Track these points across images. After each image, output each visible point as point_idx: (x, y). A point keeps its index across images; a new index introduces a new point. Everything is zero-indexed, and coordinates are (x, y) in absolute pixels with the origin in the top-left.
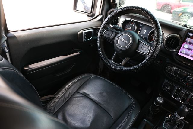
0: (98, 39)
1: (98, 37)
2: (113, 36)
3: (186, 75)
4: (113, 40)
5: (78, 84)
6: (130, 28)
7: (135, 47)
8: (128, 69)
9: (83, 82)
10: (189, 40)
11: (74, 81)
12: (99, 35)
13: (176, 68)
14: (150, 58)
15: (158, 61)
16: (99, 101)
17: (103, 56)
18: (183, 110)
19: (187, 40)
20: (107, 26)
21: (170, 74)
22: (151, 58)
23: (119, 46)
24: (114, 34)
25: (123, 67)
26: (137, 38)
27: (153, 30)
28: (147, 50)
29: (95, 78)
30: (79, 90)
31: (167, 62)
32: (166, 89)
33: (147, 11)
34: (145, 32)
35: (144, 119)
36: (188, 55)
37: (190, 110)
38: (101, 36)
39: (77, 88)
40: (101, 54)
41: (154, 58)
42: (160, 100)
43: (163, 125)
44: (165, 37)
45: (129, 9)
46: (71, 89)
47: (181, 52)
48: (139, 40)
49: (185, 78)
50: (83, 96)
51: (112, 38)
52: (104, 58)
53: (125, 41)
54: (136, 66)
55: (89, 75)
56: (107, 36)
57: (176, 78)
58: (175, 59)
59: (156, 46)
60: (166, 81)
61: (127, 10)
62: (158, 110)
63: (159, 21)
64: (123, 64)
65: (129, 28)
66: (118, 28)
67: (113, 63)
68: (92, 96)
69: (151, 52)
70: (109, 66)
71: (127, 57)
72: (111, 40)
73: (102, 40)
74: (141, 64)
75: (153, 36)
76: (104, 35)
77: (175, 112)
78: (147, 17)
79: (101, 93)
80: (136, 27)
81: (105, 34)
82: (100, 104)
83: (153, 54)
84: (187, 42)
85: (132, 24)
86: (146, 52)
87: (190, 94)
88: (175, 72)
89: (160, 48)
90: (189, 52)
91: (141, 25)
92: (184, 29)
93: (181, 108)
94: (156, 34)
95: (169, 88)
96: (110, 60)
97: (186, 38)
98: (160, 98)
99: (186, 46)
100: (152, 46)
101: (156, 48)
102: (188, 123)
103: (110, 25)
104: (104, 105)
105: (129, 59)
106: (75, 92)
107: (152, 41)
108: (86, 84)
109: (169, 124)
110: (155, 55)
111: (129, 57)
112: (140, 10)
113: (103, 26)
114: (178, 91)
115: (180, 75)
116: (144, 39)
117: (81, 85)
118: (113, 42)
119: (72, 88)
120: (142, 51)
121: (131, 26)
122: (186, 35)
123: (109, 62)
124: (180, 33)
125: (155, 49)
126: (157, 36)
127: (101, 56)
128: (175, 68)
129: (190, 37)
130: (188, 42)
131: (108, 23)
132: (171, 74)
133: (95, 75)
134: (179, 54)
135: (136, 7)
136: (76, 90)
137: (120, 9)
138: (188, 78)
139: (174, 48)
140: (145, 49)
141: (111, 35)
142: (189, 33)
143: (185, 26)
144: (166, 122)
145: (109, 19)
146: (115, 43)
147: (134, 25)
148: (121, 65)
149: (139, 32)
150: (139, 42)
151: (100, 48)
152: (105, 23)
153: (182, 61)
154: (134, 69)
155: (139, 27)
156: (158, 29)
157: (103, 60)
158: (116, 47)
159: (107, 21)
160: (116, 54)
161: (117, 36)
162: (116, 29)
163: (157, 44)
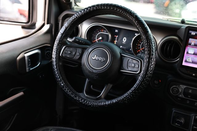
0: (54, 63)
1: (54, 60)
2: (78, 54)
4: (79, 61)
6: (101, 38)
7: (116, 66)
8: (114, 101)
10: (192, 41)
12: (54, 56)
13: (185, 87)
15: (156, 82)
17: (68, 90)
19: (189, 42)
20: (65, 40)
21: (177, 97)
22: (145, 77)
23: (92, 68)
24: (79, 51)
25: (104, 100)
26: (118, 51)
27: (137, 35)
28: (137, 66)
31: (169, 79)
32: (179, 122)
33: (124, 9)
34: (125, 40)
38: (59, 58)
40: (63, 87)
41: (149, 77)
44: (158, 43)
45: (97, 10)
47: (186, 61)
48: (120, 54)
52: (70, 92)
53: (100, 59)
54: (126, 94)
55: (45, 128)
56: (68, 56)
57: (188, 102)
59: (150, 58)
60: (174, 110)
61: (94, 11)
63: (145, 21)
64: (103, 96)
65: (98, 38)
66: (82, 41)
67: (87, 97)
69: (143, 69)
70: (81, 103)
71: (107, 84)
73: (61, 64)
74: (133, 89)
75: (139, 45)
76: (64, 56)
78: (127, 18)
80: (110, 36)
81: (65, 53)
83: (147, 70)
84: (190, 44)
85: (103, 31)
86: (135, 69)
88: (185, 93)
89: (155, 60)
91: (116, 31)
92: (182, 27)
94: (145, 41)
95: (182, 121)
96: (81, 94)
97: (188, 40)
99: (191, 50)
100: (143, 59)
101: (149, 60)
103: (69, 39)
107: (139, 52)
110: (150, 72)
111: (111, 83)
112: (113, 9)
113: (59, 41)
115: (193, 96)
116: (127, 51)
118: (81, 63)
120: (130, 69)
121: (101, 35)
122: (188, 35)
123: (80, 97)
124: (177, 34)
125: (149, 62)
126: (147, 42)
127: (65, 89)
128: (183, 87)
129: (193, 37)
130: (193, 44)
131: (66, 34)
132: (180, 98)
134: (184, 64)
137: (82, 11)
139: (175, 57)
140: (133, 65)
141: (74, 53)
142: (190, 32)
143: (183, 22)
145: (66, 28)
146: (84, 65)
147: (107, 32)
148: (100, 98)
149: (116, 41)
150: (122, 56)
151: (61, 78)
152: (62, 36)
153: (190, 73)
154: (123, 99)
155: (113, 34)
156: (146, 32)
157: (71, 96)
158: (87, 71)
159: (64, 33)
160: (89, 83)
161: (84, 54)
162: (78, 43)
163: (150, 54)
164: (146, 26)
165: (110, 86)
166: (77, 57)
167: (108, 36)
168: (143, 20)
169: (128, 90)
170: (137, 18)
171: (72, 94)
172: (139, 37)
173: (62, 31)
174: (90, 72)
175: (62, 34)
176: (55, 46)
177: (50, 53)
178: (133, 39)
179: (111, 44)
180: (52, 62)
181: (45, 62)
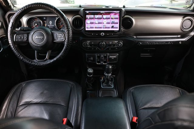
0: (12, 47)
1: (11, 45)
2: (25, 37)
3: (98, 43)
4: (27, 42)
5: (15, 98)
7: (51, 39)
8: (55, 59)
9: (18, 94)
10: (88, 16)
11: (8, 98)
12: (10, 42)
13: (90, 41)
14: (68, 42)
15: (74, 42)
16: (45, 100)
17: (26, 60)
18: (109, 68)
20: (14, 31)
21: (87, 47)
24: (26, 35)
25: (49, 60)
26: (49, 30)
27: (57, 18)
28: (62, 37)
29: (28, 84)
30: (19, 103)
31: (81, 39)
32: (90, 60)
33: (46, 4)
34: (51, 23)
35: (87, 92)
36: (93, 28)
37: (112, 66)
38: (14, 43)
39: (16, 102)
40: (23, 59)
41: (71, 41)
42: (90, 71)
43: (102, 86)
44: (70, 21)
45: (29, 8)
46: (10, 107)
47: (87, 28)
48: (51, 32)
49: (98, 45)
50: (26, 105)
51: (26, 40)
52: (27, 61)
53: (40, 37)
54: (60, 54)
55: (19, 84)
56: (19, 40)
57: (93, 49)
58: (85, 34)
60: (87, 54)
61: (27, 9)
62: (92, 79)
63: (60, 10)
64: (47, 58)
65: (35, 25)
66: (25, 29)
67: (38, 61)
68: (35, 101)
69: (66, 38)
70: (37, 65)
71: (48, 51)
72: (25, 42)
73: (16, 46)
74: (63, 50)
75: (60, 24)
77: (104, 73)
78: (49, 10)
79: (42, 93)
80: (41, 22)
81: (17, 39)
82: (47, 102)
83: (69, 38)
84: (87, 18)
85: (36, 20)
86: (62, 39)
87: (107, 55)
88: (91, 45)
89: (71, 31)
90: (92, 25)
91: (44, 18)
92: (81, 10)
93: (107, 67)
94: (63, 22)
95: (92, 59)
96: (35, 60)
97: (86, 16)
98: (90, 69)
100: (65, 32)
101: (68, 32)
102: (114, 76)
103: (17, 29)
104: (51, 101)
105: (51, 51)
106: (16, 107)
107: (61, 28)
108: (23, 94)
109: (105, 83)
110: (70, 38)
111: (50, 50)
112: (39, 6)
113: (11, 32)
114: (99, 57)
115: (95, 45)
116: (54, 29)
117: (18, 98)
118: (29, 43)
119: (11, 105)
120: (59, 39)
121: (36, 23)
122: (85, 14)
123: (34, 62)
124: (79, 14)
125: (68, 33)
126: (65, 22)
128: (89, 42)
129: (88, 14)
130: (88, 18)
131: (14, 27)
132: (88, 47)
133: (26, 82)
134: (87, 29)
135: (35, 4)
136: (16, 106)
137: (20, 10)
138: (101, 45)
139: (81, 26)
140: (60, 37)
141: (23, 38)
142: (86, 11)
143: (80, 7)
144: (102, 84)
145: (13, 23)
146: (31, 43)
147: (39, 20)
148: (46, 60)
149: (46, 25)
150: (52, 33)
151: (19, 54)
152: (11, 29)
153: (91, 34)
154: (60, 57)
155: (43, 20)
156: (62, 16)
157: (29, 63)
158: (34, 47)
159: (12, 26)
160: (37, 53)
161: (29, 36)
162: (23, 30)
163: (68, 29)
164: (62, 12)
165: (50, 51)
166: (25, 39)
167: (40, 22)
168: (58, 9)
169: (61, 51)
170: (55, 9)
171: (29, 62)
172: (59, 19)
173: (10, 25)
174: (36, 46)
175: (11, 28)
176: (8, 36)
177: (7, 40)
178: (56, 21)
179: (44, 27)
180: (10, 46)
181: (6, 47)
